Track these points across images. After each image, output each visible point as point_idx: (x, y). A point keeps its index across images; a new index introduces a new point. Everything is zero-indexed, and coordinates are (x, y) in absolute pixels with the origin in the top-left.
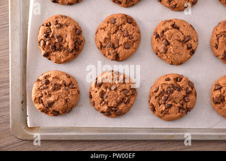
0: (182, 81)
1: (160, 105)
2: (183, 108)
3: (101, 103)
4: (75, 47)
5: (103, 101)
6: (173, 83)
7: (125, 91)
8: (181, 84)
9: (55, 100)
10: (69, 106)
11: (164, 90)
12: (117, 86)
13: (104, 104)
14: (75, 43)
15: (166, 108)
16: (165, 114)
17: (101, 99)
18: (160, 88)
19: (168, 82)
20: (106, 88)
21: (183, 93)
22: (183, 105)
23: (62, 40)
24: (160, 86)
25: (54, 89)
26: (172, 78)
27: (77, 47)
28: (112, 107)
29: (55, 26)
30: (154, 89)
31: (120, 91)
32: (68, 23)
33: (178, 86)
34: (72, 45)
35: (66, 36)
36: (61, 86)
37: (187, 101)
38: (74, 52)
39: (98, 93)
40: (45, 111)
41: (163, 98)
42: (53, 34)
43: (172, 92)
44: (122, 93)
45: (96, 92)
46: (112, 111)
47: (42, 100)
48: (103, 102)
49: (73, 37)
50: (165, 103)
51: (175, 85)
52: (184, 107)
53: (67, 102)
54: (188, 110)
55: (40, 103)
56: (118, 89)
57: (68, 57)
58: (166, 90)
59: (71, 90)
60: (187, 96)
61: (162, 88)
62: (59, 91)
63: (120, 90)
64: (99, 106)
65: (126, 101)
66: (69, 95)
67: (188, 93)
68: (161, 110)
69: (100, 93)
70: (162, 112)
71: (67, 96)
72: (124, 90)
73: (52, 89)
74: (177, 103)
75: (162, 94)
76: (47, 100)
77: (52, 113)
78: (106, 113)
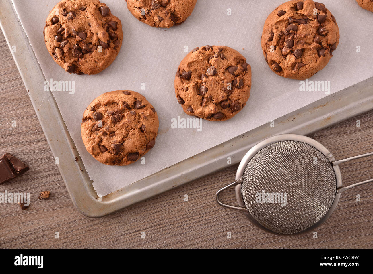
0: (305, 5)
1: (285, 56)
2: (323, 48)
3: (201, 104)
4: (111, 37)
5: (203, 98)
6: (292, 15)
7: (230, 70)
8: (304, 12)
9: (124, 137)
10: (147, 136)
11: (282, 32)
12: (216, 66)
13: (207, 101)
14: (108, 31)
15: (297, 58)
16: (299, 67)
17: (199, 97)
18: (275, 31)
19: (285, 17)
20: (200, 77)
21: (314, 23)
22: (320, 43)
23: (86, 34)
24: (274, 28)
25: (115, 121)
26: (287, 9)
27: (113, 35)
28: (222, 102)
29: (65, 18)
30: (267, 37)
31: (224, 73)
32: (83, 4)
33: (301, 17)
34: (104, 35)
35: (89, 25)
36: (122, 111)
37: (324, 33)
38: (112, 45)
39: (191, 90)
40: (117, 161)
41: (285, 44)
42: (68, 32)
43: (296, 30)
44: (227, 74)
45: (187, 89)
46: (224, 107)
47: (104, 146)
48: (205, 100)
49: (99, 22)
50: (291, 52)
51: (297, 17)
52: (324, 44)
53: (142, 131)
54: (332, 47)
55: (102, 152)
56: (218, 71)
57: (106, 56)
58: (284, 30)
59: (140, 112)
60: (321, 27)
61: (278, 31)
62: (123, 121)
63: (222, 70)
64: (200, 109)
65: (238, 84)
66: (141, 120)
67: (322, 21)
68: (290, 64)
69: (194, 88)
70: (293, 66)
71: (139, 122)
72: (227, 69)
73: (113, 122)
74: (310, 44)
75: (281, 38)
76: (111, 142)
77: (128, 160)
78: (216, 116)
